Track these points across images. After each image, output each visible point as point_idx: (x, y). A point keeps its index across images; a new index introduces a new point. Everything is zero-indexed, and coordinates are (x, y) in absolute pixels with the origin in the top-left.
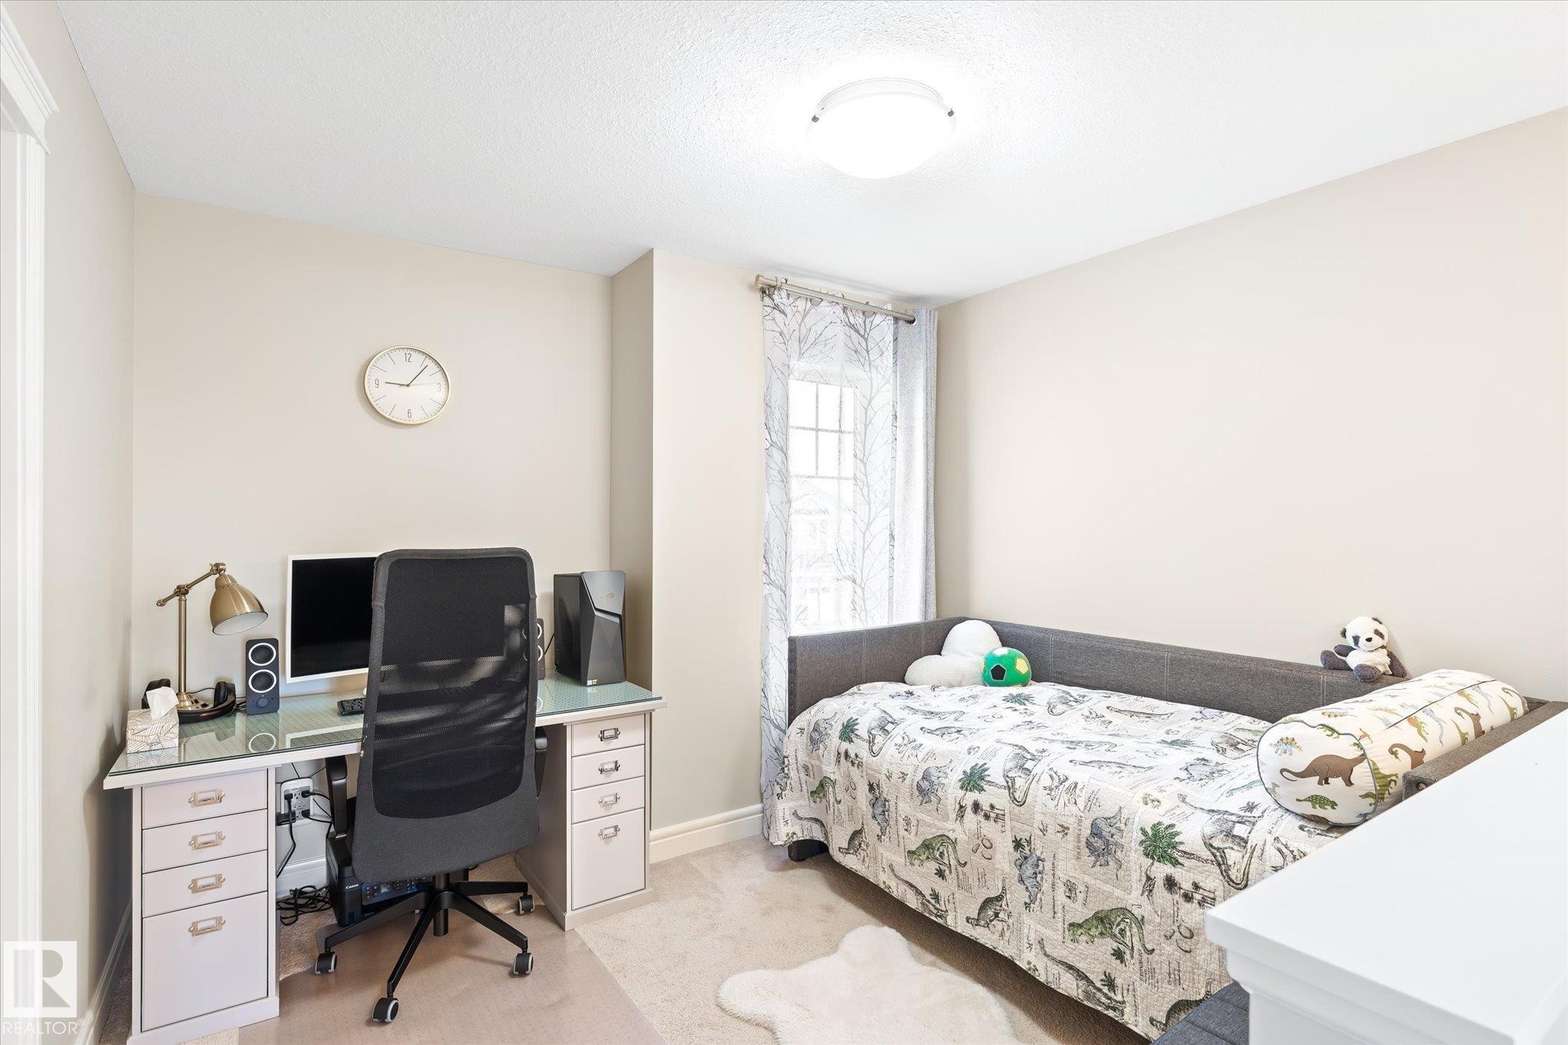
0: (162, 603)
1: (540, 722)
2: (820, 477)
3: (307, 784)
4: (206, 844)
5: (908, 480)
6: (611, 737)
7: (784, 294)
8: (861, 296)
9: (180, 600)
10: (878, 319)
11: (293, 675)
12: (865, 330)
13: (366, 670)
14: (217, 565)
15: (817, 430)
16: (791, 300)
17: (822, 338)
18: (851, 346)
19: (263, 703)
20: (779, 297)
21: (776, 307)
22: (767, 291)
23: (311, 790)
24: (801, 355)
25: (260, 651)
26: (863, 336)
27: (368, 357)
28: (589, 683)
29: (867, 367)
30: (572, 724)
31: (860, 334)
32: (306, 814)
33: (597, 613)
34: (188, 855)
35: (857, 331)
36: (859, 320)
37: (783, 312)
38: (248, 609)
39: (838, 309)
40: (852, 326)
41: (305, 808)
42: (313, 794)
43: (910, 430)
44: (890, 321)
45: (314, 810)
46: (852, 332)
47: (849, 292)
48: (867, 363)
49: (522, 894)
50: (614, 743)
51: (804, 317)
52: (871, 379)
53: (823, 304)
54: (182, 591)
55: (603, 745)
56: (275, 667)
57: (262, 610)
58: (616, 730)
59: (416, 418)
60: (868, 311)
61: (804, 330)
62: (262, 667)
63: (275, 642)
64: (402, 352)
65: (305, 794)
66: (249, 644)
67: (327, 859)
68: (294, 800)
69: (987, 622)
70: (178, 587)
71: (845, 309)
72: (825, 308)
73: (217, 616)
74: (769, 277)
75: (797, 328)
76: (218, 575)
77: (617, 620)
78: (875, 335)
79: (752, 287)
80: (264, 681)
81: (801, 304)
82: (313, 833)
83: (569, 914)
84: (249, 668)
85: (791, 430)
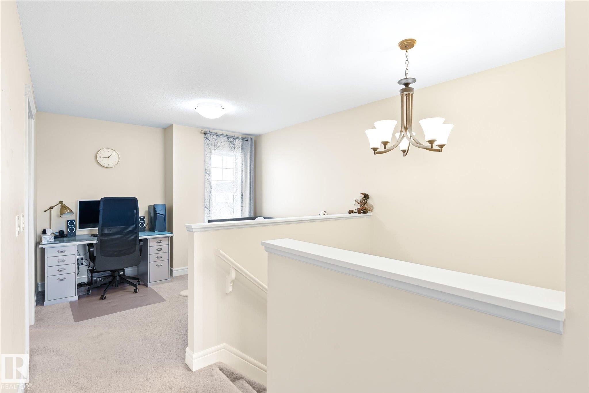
0: (46, 211)
1: (140, 238)
2: (223, 181)
3: (82, 257)
4: (61, 261)
5: (246, 182)
6: (160, 243)
7: (209, 135)
8: (232, 134)
9: (51, 210)
10: (237, 140)
11: (79, 229)
12: (234, 143)
13: (98, 228)
14: (61, 202)
15: (222, 168)
16: (212, 136)
17: (220, 145)
18: (230, 147)
19: (72, 235)
20: (208, 136)
21: (207, 138)
22: (205, 134)
23: (83, 258)
24: (215, 149)
25: (71, 223)
26: (233, 144)
27: (97, 151)
28: (156, 231)
29: (234, 153)
30: (150, 239)
31: (232, 144)
32: (82, 264)
33: (157, 214)
34: (57, 264)
35: (232, 143)
36: (232, 140)
37: (208, 139)
38: (69, 212)
39: (225, 138)
40: (230, 142)
41: (82, 263)
42: (84, 259)
43: (246, 168)
44: (241, 141)
45: (84, 263)
46: (230, 143)
47: (229, 134)
48: (234, 151)
49: (138, 281)
50: (160, 244)
51: (216, 140)
52: (235, 155)
53: (221, 137)
54: (51, 208)
55: (158, 244)
56: (75, 226)
57: (72, 212)
58: (161, 241)
59: (111, 166)
60: (234, 138)
61: (216, 143)
62: (72, 227)
63: (74, 220)
64: (107, 150)
65: (82, 259)
66: (68, 221)
67: (88, 275)
68: (79, 260)
69: (263, 217)
70: (50, 207)
71: (227, 138)
72: (221, 138)
73: (62, 213)
74: (204, 130)
75: (214, 143)
76: (61, 204)
77: (163, 216)
78: (236, 144)
79: (201, 132)
80: (72, 230)
81: (215, 137)
82: (84, 269)
83: (149, 283)
84: (68, 227)
85: (212, 169)
